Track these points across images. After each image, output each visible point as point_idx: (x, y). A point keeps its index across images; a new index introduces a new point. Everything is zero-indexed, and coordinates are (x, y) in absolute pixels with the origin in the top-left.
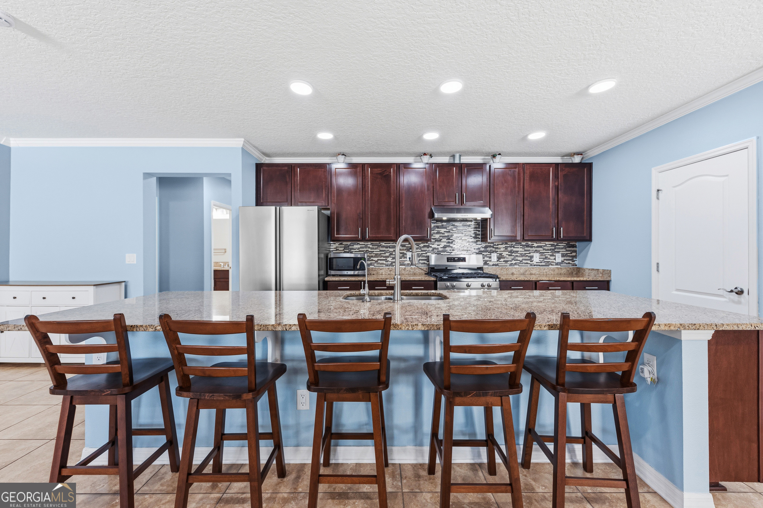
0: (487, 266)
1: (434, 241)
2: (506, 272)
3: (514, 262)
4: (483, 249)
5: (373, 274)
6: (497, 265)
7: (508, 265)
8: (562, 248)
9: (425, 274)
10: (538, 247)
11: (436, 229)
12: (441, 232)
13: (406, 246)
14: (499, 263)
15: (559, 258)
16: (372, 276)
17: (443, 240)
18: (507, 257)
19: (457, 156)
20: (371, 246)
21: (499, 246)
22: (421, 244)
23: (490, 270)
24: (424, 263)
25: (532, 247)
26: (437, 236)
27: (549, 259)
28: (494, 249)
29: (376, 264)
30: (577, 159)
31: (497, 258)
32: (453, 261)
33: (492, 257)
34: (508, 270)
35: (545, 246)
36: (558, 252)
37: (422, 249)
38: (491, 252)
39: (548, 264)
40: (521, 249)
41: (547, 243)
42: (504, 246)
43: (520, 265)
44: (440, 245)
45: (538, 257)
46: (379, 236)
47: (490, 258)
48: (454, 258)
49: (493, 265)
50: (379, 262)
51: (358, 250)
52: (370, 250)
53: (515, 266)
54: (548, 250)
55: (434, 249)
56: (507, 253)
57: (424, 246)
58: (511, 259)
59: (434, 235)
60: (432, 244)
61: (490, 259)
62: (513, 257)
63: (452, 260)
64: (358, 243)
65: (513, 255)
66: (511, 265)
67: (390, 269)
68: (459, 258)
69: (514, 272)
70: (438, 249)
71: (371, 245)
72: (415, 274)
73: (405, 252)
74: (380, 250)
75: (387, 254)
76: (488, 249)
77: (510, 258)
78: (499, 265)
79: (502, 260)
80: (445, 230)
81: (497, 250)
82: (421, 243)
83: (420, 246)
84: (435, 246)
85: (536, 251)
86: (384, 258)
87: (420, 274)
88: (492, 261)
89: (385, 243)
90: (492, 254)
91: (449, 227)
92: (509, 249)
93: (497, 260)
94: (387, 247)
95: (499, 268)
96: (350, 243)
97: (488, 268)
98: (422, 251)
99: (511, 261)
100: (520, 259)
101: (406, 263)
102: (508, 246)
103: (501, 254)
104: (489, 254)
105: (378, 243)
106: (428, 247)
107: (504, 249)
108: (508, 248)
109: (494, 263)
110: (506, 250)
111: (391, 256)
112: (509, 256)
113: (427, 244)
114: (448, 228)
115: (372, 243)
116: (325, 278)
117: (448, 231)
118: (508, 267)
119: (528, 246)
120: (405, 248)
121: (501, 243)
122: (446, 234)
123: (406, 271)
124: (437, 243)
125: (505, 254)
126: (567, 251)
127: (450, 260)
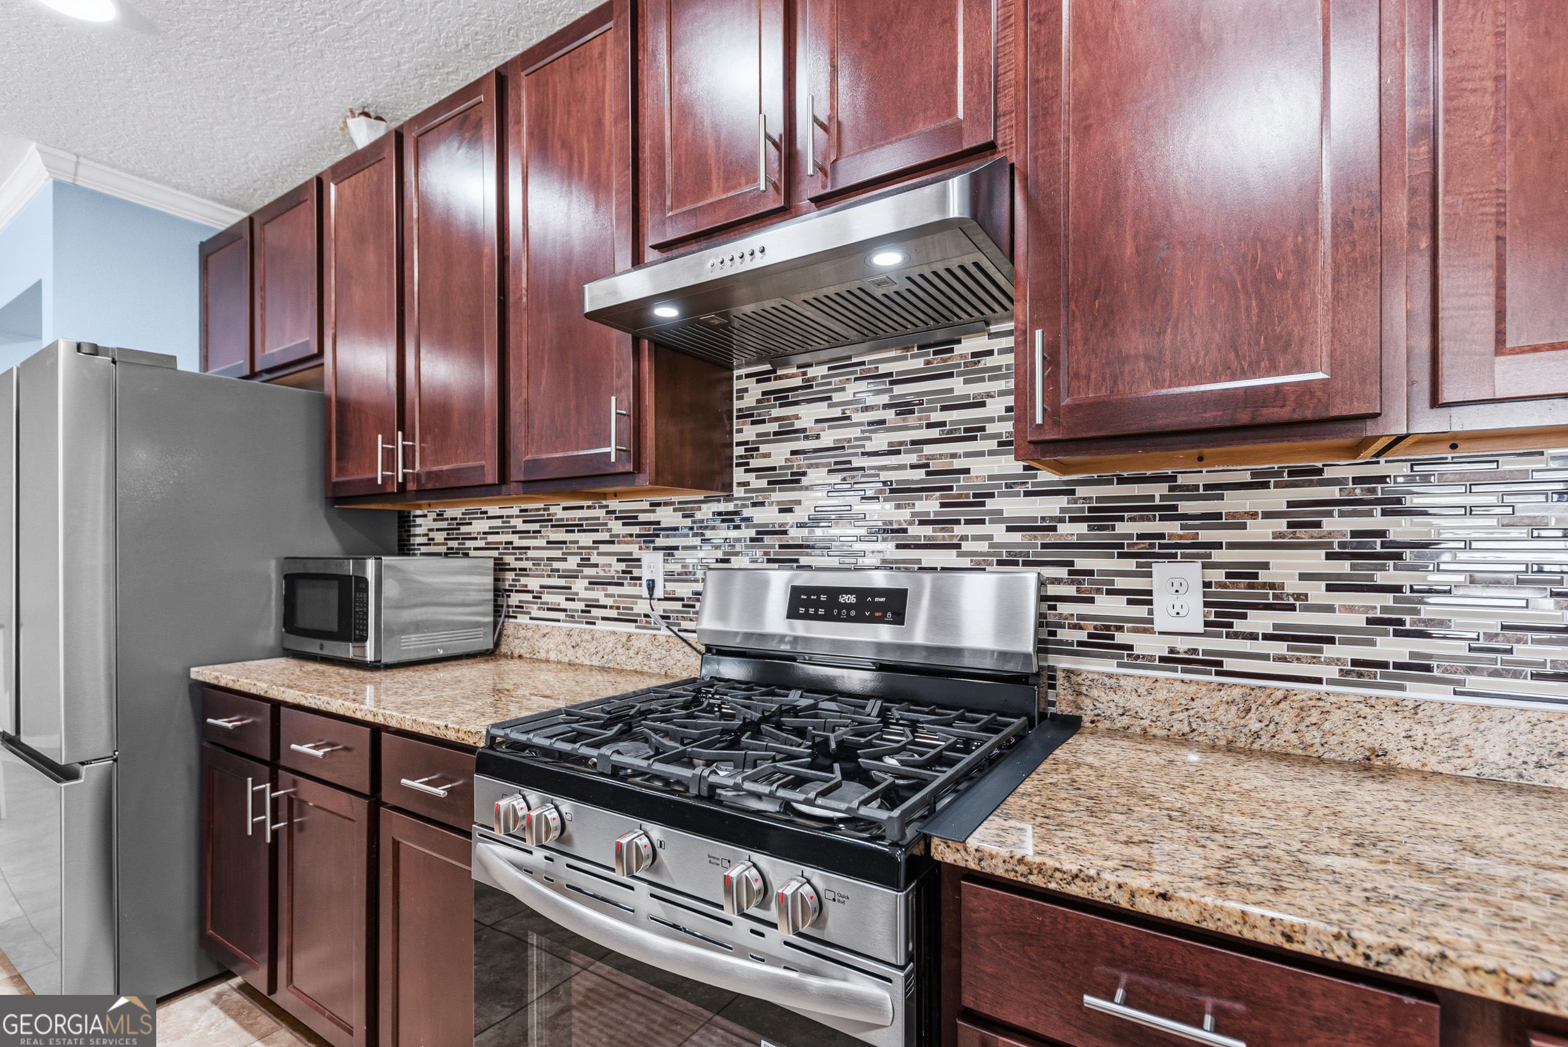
0: (1109, 666)
1: (763, 483)
2: (1294, 738)
4: (1082, 528)
5: (520, 657)
6: (1212, 663)
7: (1333, 672)
11: (777, 412)
12: (798, 425)
13: (642, 517)
14: (1222, 644)
16: (517, 662)
17: (817, 476)
18: (1317, 592)
20: (519, 524)
21: (1233, 502)
22: (703, 506)
23: (1135, 703)
26: (778, 454)
29: (535, 607)
31: (1207, 604)
32: (821, 612)
33: (1155, 598)
34: (1315, 716)
38: (1153, 552)
42: (1277, 498)
43: (1473, 682)
44: (796, 508)
46: (445, 467)
47: (1143, 597)
48: (834, 592)
49: (1170, 660)
50: (546, 598)
51: (481, 544)
52: (517, 541)
53: (1415, 691)
55: (763, 532)
56: (1316, 561)
57: (717, 518)
58: (1359, 621)
59: (764, 449)
60: (754, 505)
61: (1141, 611)
62: (1388, 599)
63: (817, 604)
64: (484, 509)
65: (1380, 578)
67: (576, 638)
68: (862, 593)
69: (1390, 746)
70: (785, 532)
71: (521, 520)
73: (634, 549)
74: (548, 543)
75: (572, 563)
76: (1121, 528)
78: (1229, 664)
79: (1260, 621)
80: (821, 410)
81: (1205, 536)
82: (702, 498)
83: (698, 516)
84: (767, 515)
86: (562, 582)
88: (1157, 627)
89: (565, 509)
90: (1161, 570)
91: (843, 389)
93: (1207, 624)
94: (570, 528)
95: (1224, 694)
96: (463, 510)
97: (1113, 684)
101: (640, 608)
102: (1334, 493)
104: (1130, 564)
105: (541, 506)
106: (736, 519)
107: (1283, 523)
108: (1325, 521)
109: (1182, 645)
110: (1304, 535)
111: (588, 571)
112: (1329, 588)
113: (731, 506)
114: (837, 397)
115: (524, 506)
116: (193, 670)
117: (837, 412)
118: (1324, 688)
121: (1247, 477)
122: (828, 438)
123: (631, 652)
124: (778, 496)
127: (808, 604)
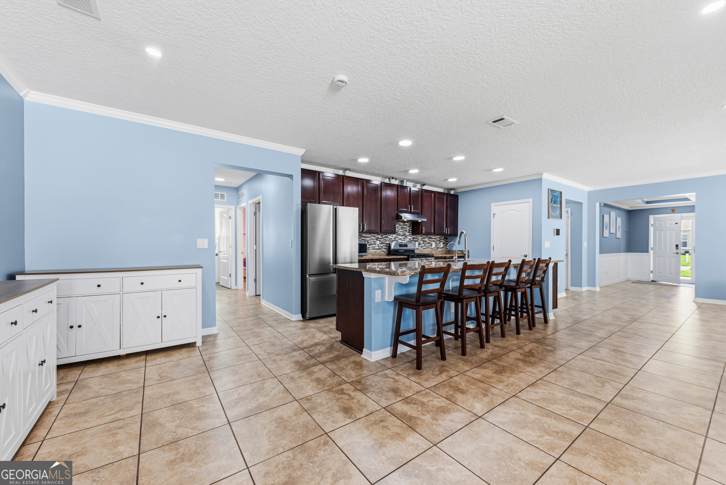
3: (425, 247)
4: (412, 239)
6: (418, 249)
8: (443, 240)
9: (386, 255)
10: (435, 238)
15: (442, 245)
19: (405, 181)
21: (419, 238)
24: (385, 248)
25: (432, 239)
27: (438, 245)
28: (416, 239)
30: (452, 192)
31: (418, 245)
33: (416, 244)
35: (437, 238)
36: (441, 242)
37: (384, 239)
38: (416, 241)
39: (438, 248)
40: (427, 240)
41: (438, 236)
45: (434, 244)
46: (371, 229)
49: (416, 249)
54: (438, 240)
57: (385, 237)
62: (425, 244)
66: (424, 249)
68: (404, 245)
72: (381, 255)
76: (414, 239)
77: (423, 245)
79: (420, 246)
81: (418, 240)
82: (384, 234)
83: (383, 237)
85: (434, 241)
87: (384, 255)
88: (416, 246)
92: (423, 240)
95: (419, 251)
98: (384, 240)
99: (424, 246)
100: (427, 245)
101: (376, 248)
103: (419, 243)
106: (387, 237)
107: (421, 239)
112: (423, 243)
113: (387, 236)
118: (422, 250)
119: (430, 238)
120: (375, 238)
121: (420, 236)
125: (421, 242)
126: (444, 241)
